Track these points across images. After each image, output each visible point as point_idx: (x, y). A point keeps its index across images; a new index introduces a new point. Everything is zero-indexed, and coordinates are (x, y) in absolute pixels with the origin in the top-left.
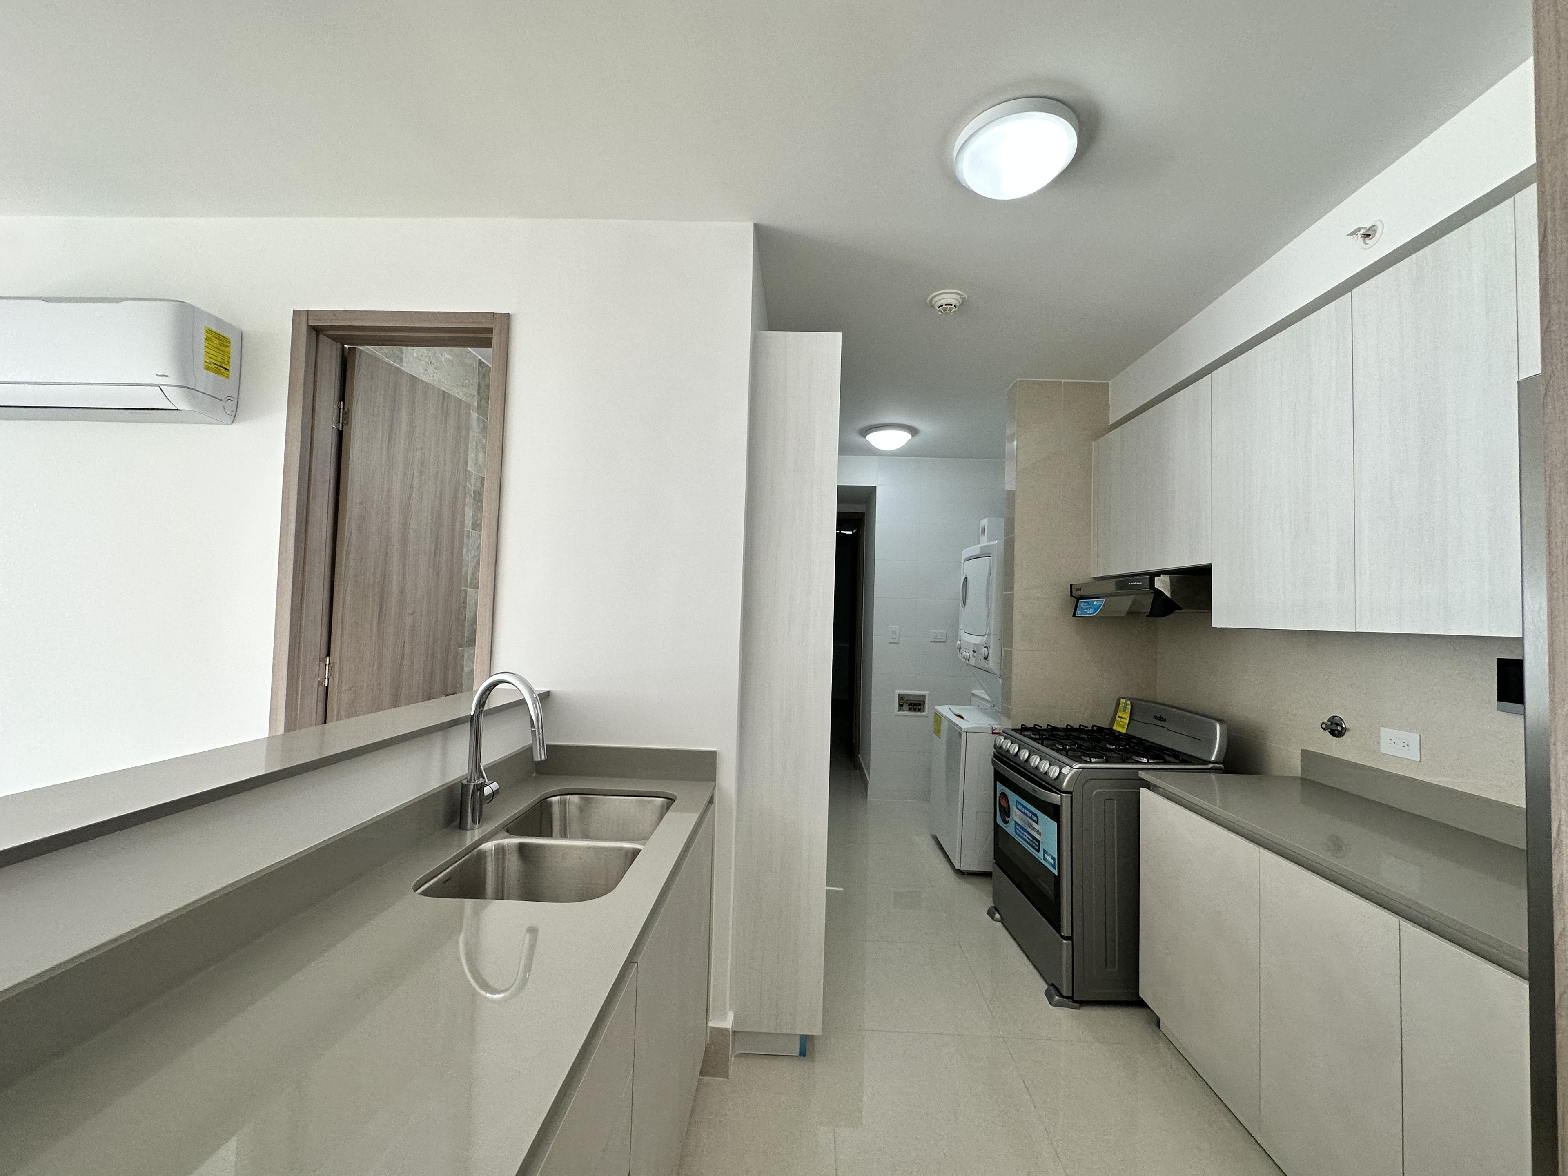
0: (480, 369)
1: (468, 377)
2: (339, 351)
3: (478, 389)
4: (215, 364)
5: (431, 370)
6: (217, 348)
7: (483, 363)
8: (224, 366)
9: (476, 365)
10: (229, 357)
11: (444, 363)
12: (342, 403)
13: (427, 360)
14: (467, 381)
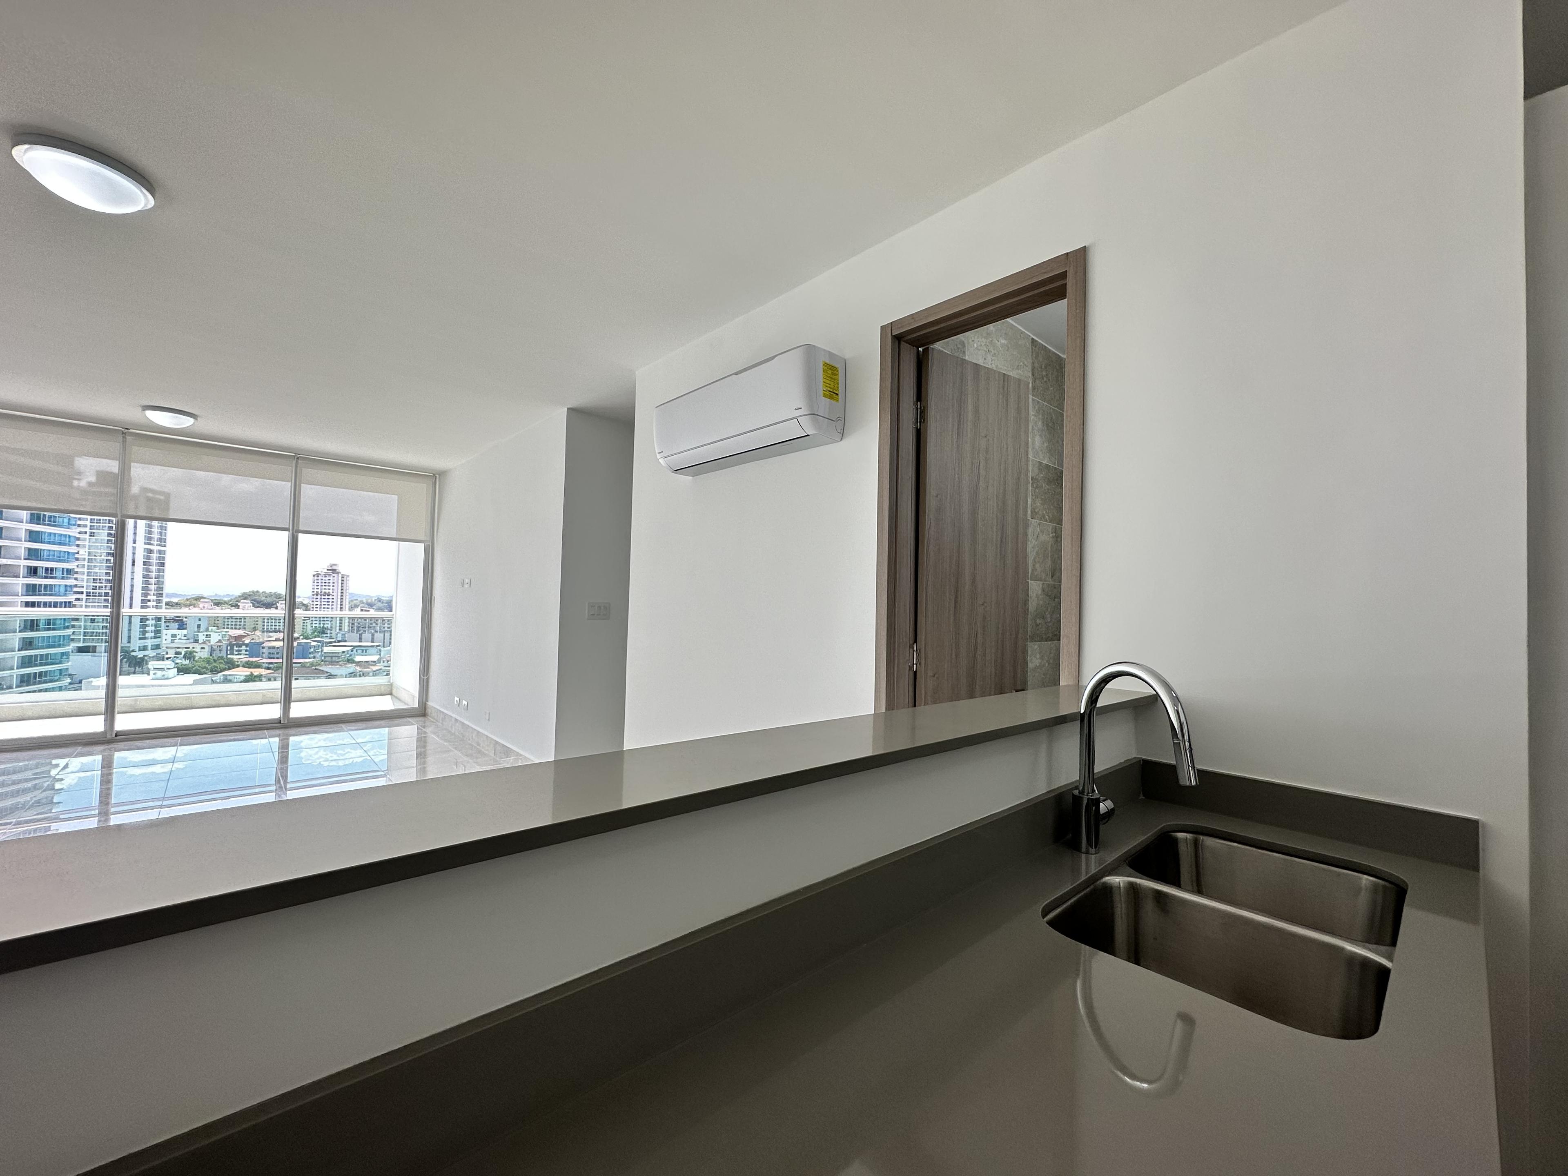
0: (1033, 348)
1: (1022, 359)
2: (915, 352)
3: (1032, 370)
4: (829, 391)
5: (989, 357)
6: (830, 378)
7: (1036, 341)
8: (835, 391)
9: (1029, 345)
10: (838, 384)
11: (1001, 349)
12: (919, 403)
13: (985, 349)
14: (1021, 364)
